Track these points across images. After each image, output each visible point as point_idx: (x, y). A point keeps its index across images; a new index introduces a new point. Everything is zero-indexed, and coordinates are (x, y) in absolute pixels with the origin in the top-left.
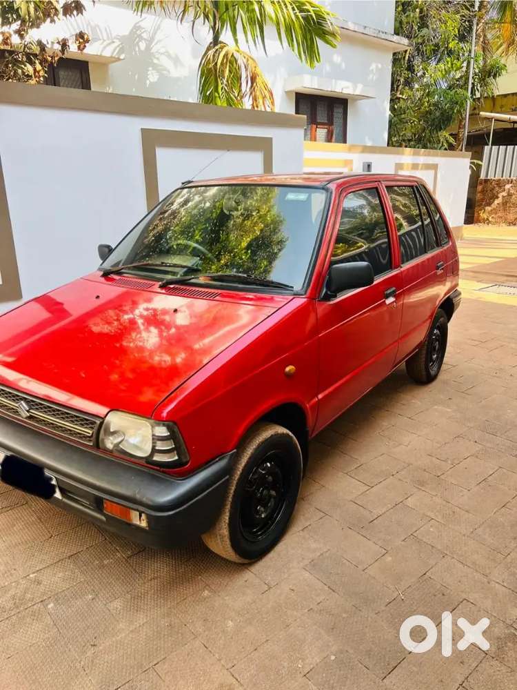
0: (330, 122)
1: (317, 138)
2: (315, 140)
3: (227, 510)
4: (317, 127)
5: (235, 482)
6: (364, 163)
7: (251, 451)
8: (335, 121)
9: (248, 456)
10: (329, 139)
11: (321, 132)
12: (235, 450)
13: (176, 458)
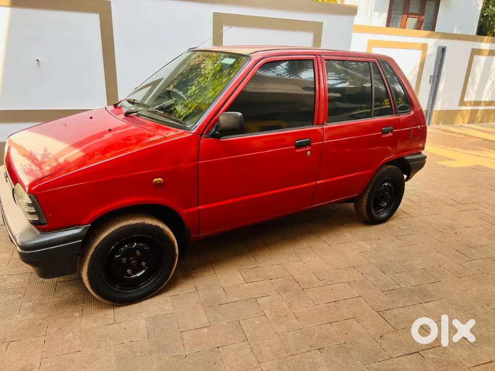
0: (422, 13)
1: (407, 26)
2: (405, 27)
3: (86, 264)
4: (408, 17)
5: (94, 247)
6: (439, 47)
7: (113, 229)
8: (426, 12)
9: (109, 232)
10: (418, 27)
11: (412, 21)
12: (90, 225)
13: (38, 219)
